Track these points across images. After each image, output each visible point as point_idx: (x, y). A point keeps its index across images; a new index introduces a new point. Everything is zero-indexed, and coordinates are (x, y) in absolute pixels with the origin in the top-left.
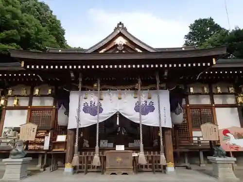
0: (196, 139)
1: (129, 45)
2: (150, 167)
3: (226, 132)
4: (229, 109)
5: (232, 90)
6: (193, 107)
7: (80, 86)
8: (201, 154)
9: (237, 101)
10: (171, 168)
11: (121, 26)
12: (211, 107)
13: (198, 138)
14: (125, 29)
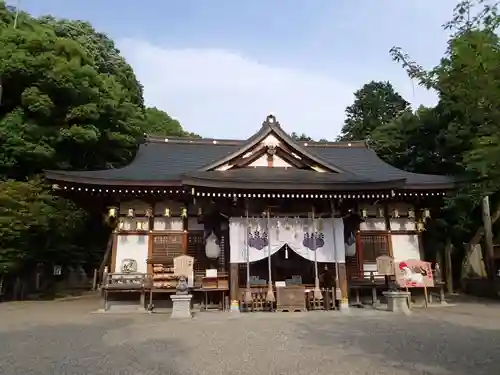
0: (369, 274)
1: (283, 148)
2: (322, 304)
3: (402, 265)
4: (407, 237)
5: (411, 214)
6: (365, 234)
7: (247, 213)
8: (374, 292)
9: (416, 227)
10: (345, 305)
11: (271, 120)
12: (386, 234)
13: (372, 272)
14: (277, 124)
